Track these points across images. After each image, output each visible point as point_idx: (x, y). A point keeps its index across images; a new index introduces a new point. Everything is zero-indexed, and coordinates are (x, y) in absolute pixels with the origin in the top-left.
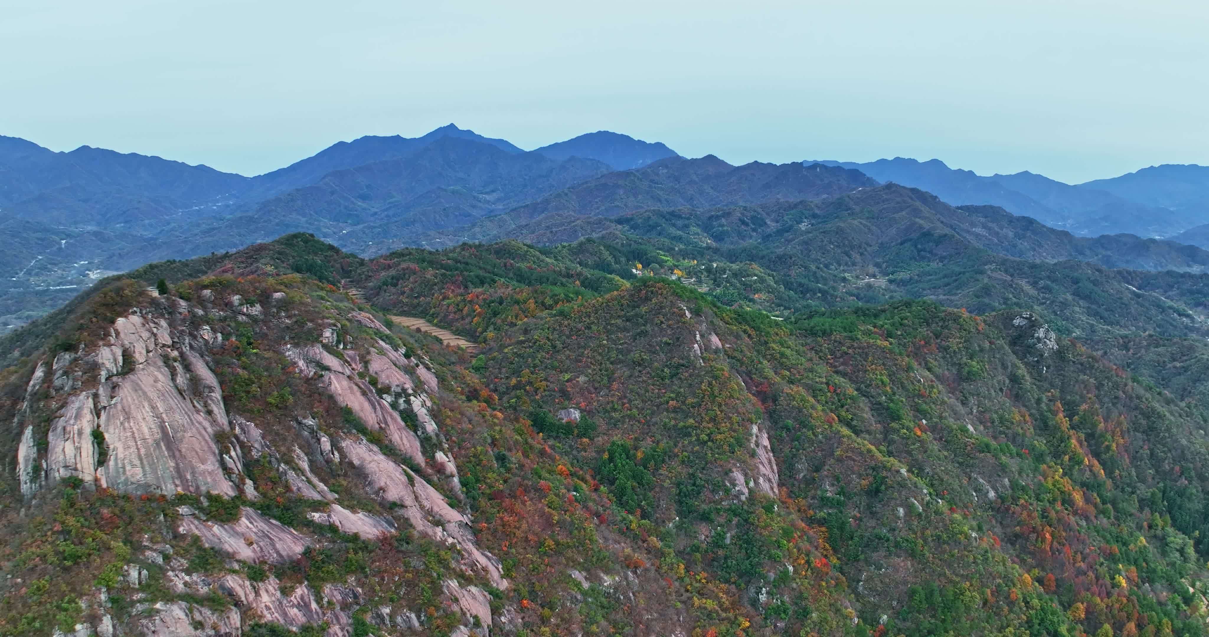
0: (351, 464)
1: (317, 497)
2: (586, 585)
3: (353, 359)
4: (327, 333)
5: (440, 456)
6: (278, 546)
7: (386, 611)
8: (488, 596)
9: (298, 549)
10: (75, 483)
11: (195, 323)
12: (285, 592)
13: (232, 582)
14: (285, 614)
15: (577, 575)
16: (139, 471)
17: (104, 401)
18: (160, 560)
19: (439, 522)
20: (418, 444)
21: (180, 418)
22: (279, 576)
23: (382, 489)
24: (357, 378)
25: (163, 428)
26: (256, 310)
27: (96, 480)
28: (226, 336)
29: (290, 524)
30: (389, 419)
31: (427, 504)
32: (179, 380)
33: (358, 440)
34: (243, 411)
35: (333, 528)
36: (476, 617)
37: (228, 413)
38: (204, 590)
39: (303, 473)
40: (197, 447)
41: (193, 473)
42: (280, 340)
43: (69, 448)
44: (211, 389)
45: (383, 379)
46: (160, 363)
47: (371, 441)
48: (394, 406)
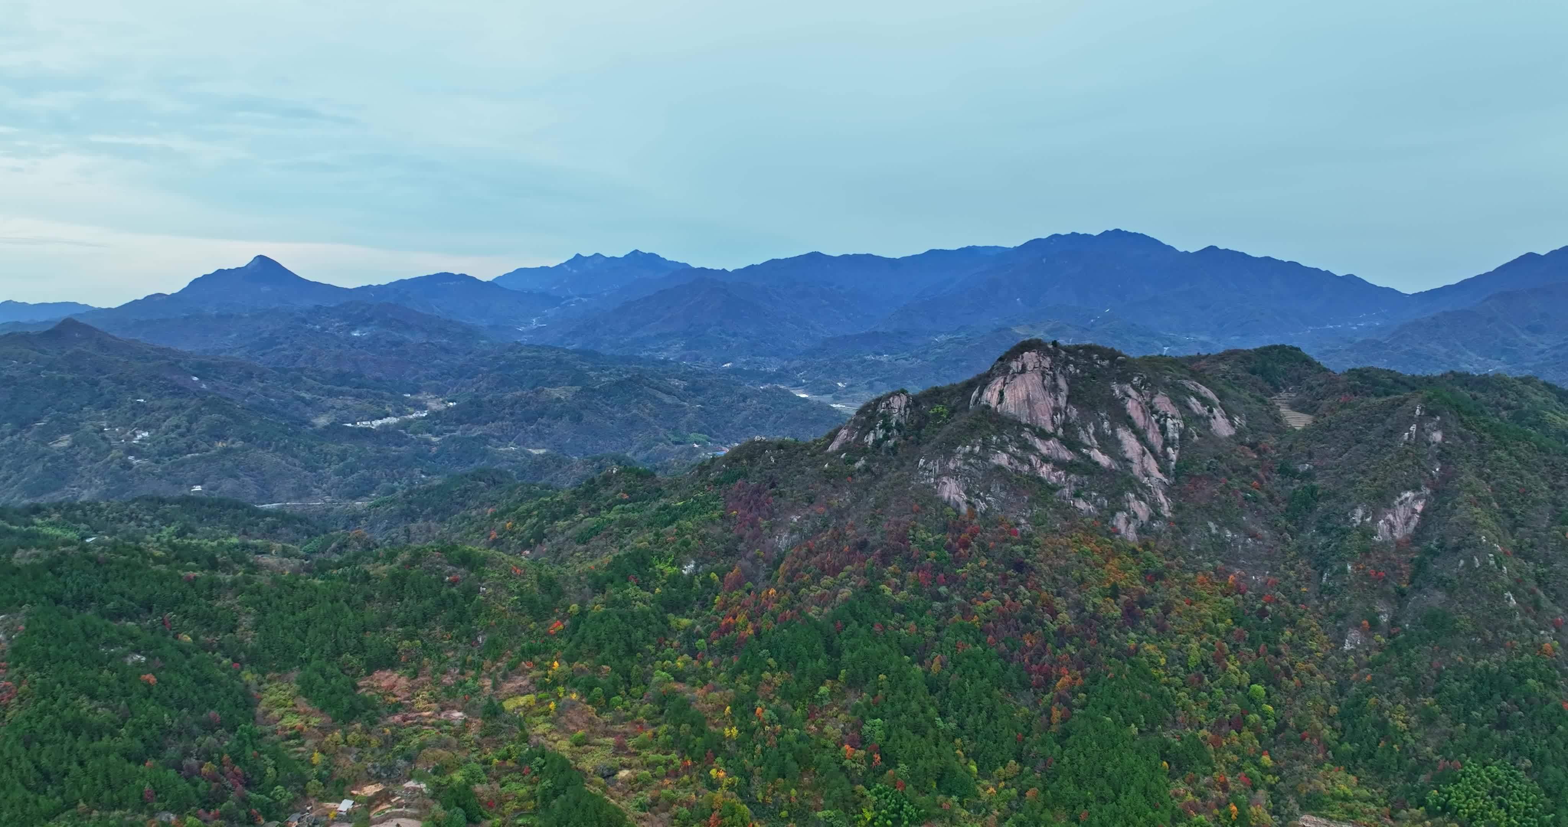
0: (1116, 439)
1: (1089, 444)
2: (1214, 531)
3: (1146, 394)
4: (1136, 379)
5: (1170, 450)
6: (1060, 454)
7: (1094, 494)
8: (1151, 511)
9: (1069, 459)
10: (988, 407)
11: (1068, 362)
12: (1053, 470)
13: (1032, 457)
14: (1049, 477)
15: (1211, 524)
16: (1013, 409)
17: (1008, 381)
18: (1008, 440)
19: (1148, 475)
20: (1161, 442)
21: (1037, 395)
22: (1054, 465)
23: (1125, 452)
24: (1143, 404)
25: (1028, 396)
26: (1106, 363)
27: (996, 408)
28: (1082, 371)
29: (1070, 449)
30: (1151, 426)
31: (1146, 466)
32: (1045, 382)
33: (1127, 430)
34: (1073, 404)
35: (1089, 457)
36: (1135, 513)
37: (1067, 402)
38: (1019, 455)
39: (1088, 433)
40: (1043, 409)
41: (1037, 418)
42: (1112, 379)
43: (989, 394)
44: (1061, 390)
45: (1157, 407)
46: (1039, 373)
47: (1134, 432)
48: (1158, 421)
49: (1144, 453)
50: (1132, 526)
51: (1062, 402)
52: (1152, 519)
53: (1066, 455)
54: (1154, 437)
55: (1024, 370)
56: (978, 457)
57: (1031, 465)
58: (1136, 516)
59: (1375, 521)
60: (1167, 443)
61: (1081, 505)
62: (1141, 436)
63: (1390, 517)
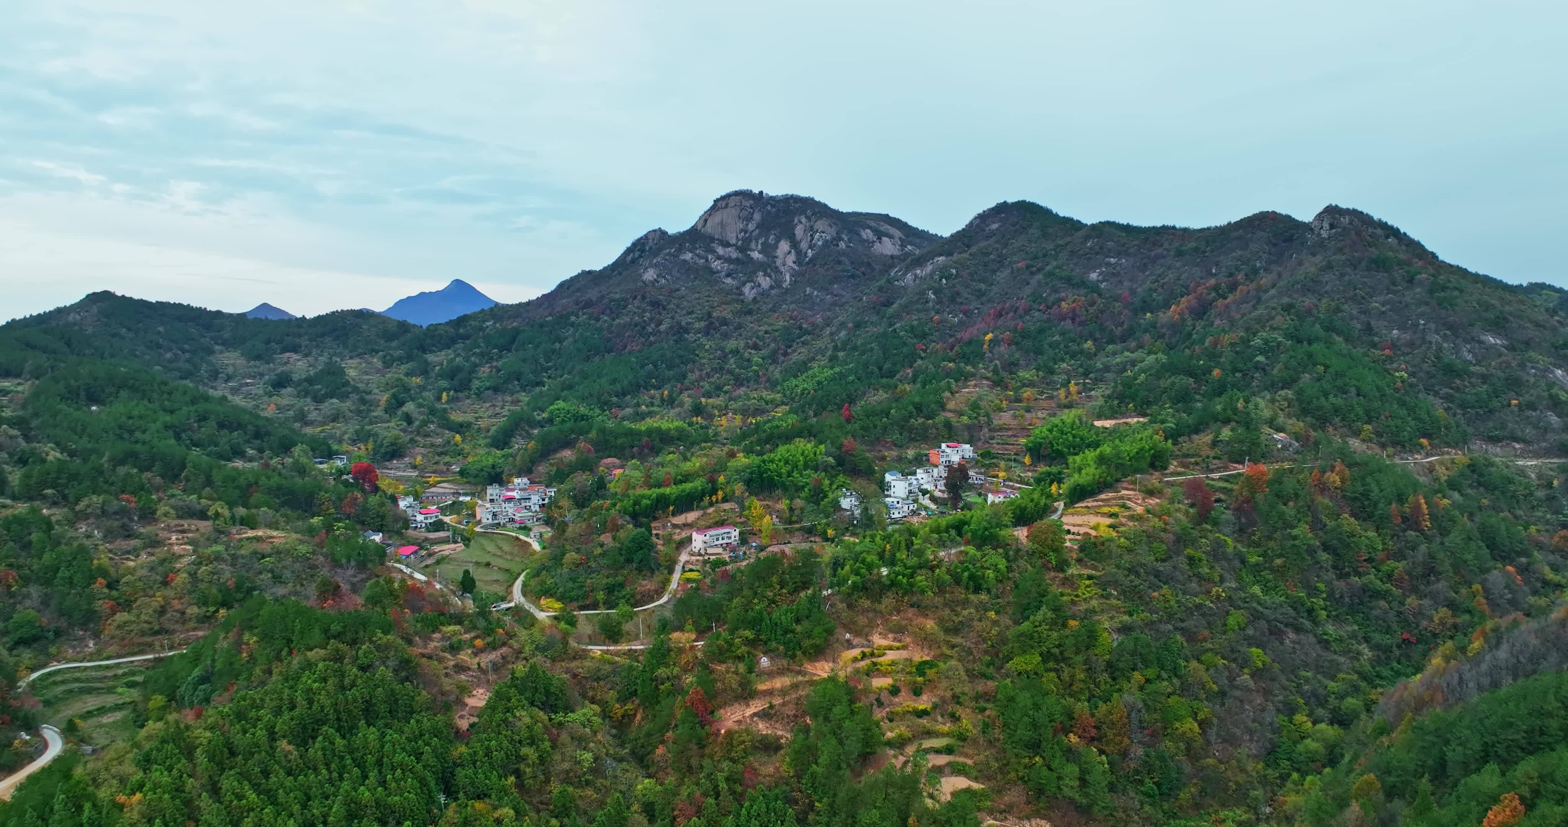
49: (790, 252)
50: (755, 290)
51: (751, 227)
52: (772, 287)
53: (734, 255)
54: (804, 245)
55: (727, 206)
56: (672, 255)
57: (707, 260)
58: (759, 285)
59: (905, 274)
60: (811, 247)
61: (729, 281)
62: (795, 244)
63: (918, 272)
